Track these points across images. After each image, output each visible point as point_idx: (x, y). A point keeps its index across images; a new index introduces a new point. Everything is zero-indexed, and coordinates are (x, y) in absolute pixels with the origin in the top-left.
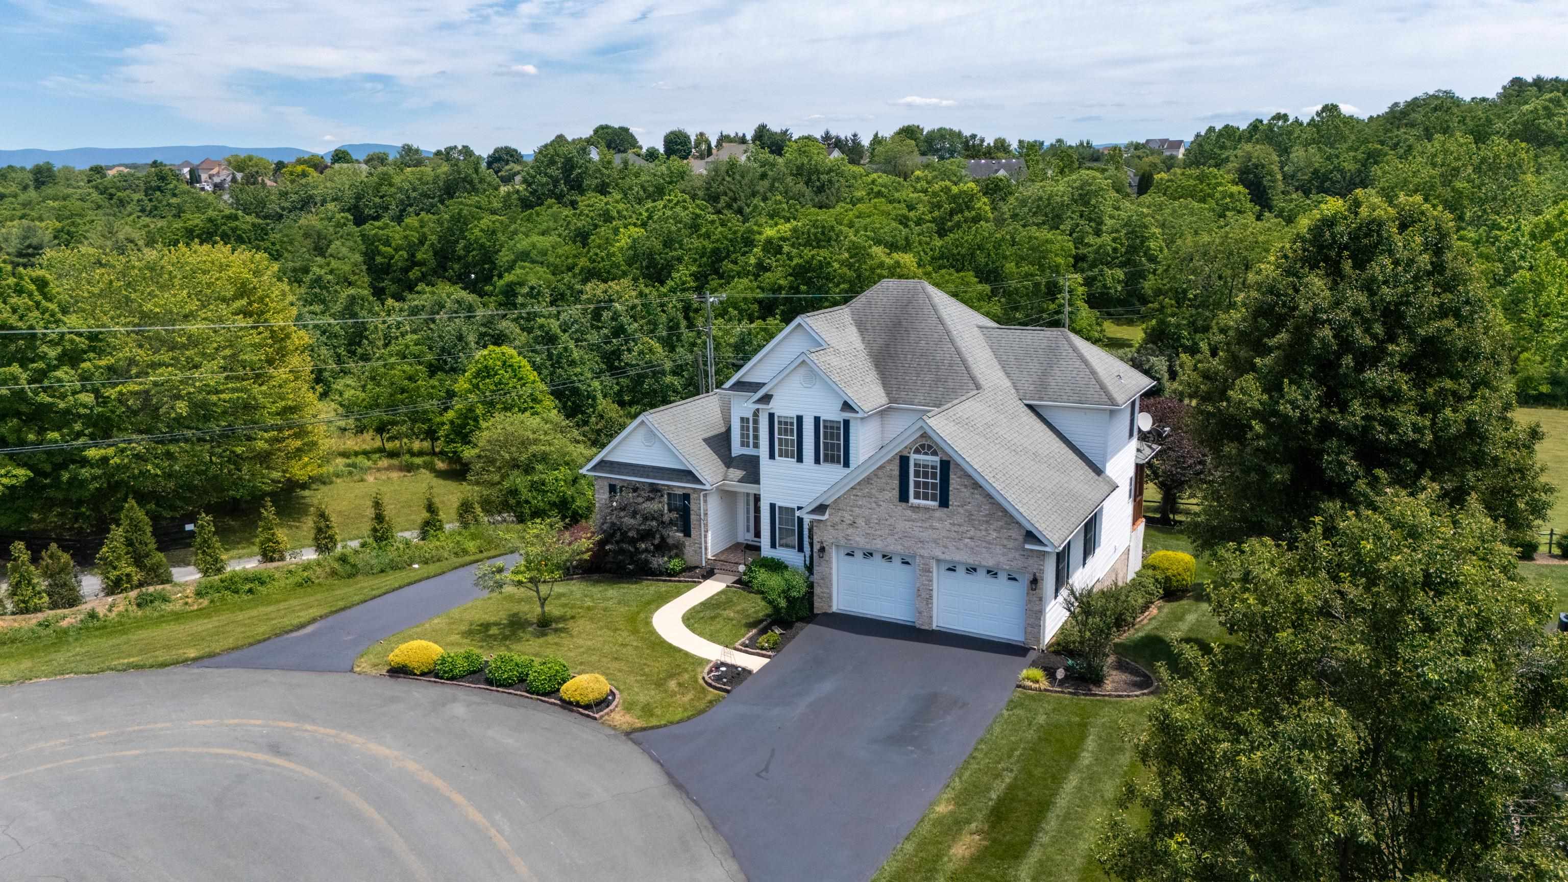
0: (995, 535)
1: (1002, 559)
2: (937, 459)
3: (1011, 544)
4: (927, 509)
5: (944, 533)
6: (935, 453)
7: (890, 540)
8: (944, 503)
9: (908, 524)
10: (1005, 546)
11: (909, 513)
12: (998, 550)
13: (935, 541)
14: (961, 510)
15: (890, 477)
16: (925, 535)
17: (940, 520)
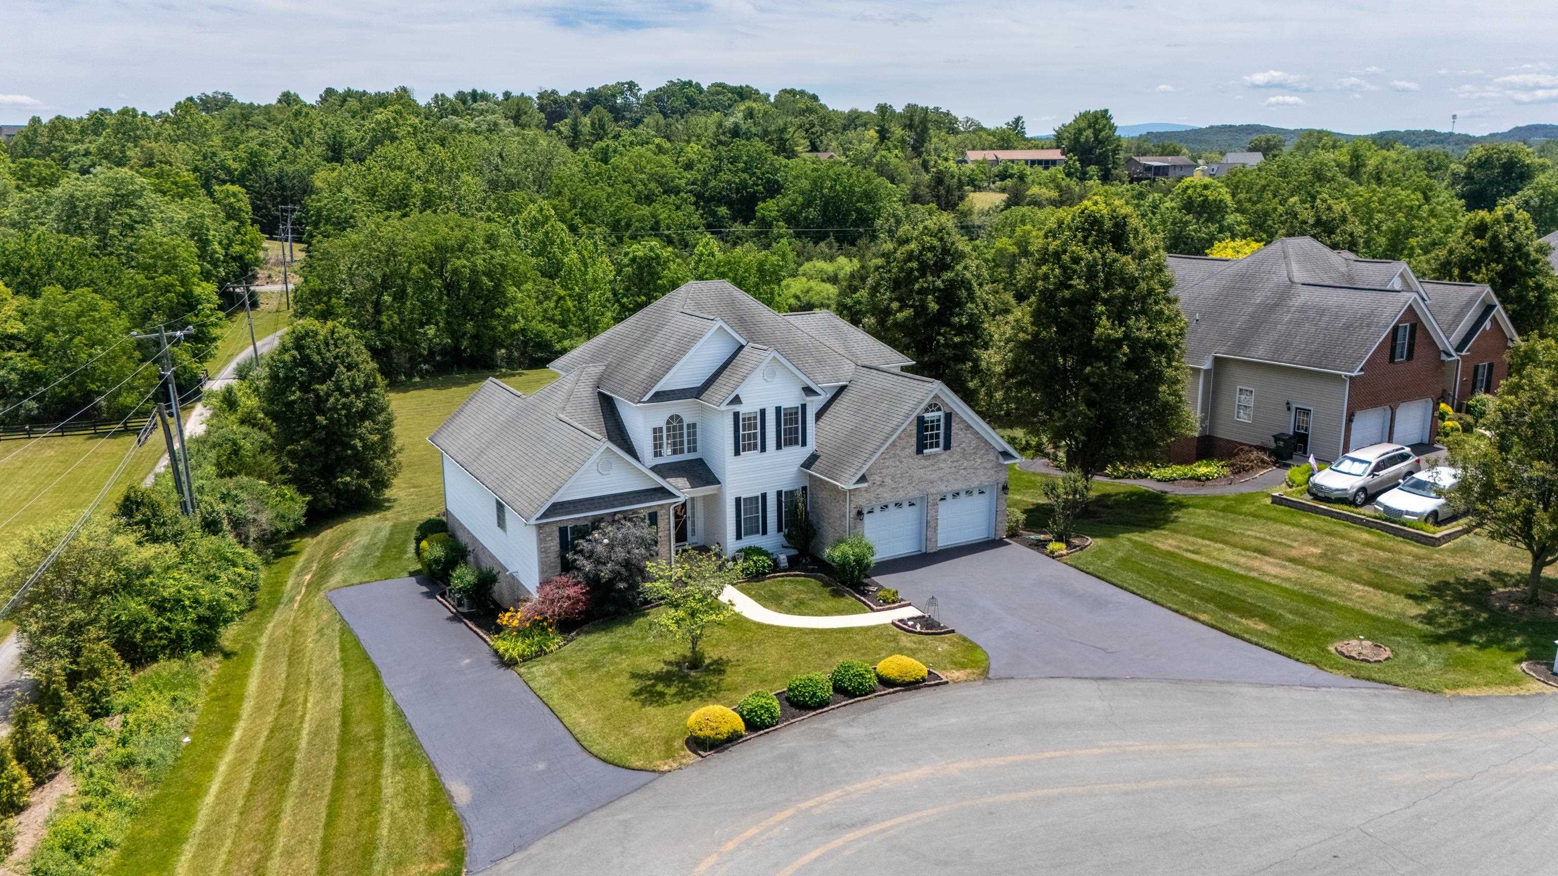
0: (979, 461)
1: (984, 478)
2: (941, 413)
3: (989, 465)
4: (936, 455)
5: (947, 470)
6: (939, 409)
7: (910, 488)
8: (947, 446)
9: (922, 471)
10: (985, 468)
11: (923, 462)
12: (981, 472)
13: (941, 479)
14: (958, 449)
15: (910, 436)
16: (935, 476)
17: (945, 460)
